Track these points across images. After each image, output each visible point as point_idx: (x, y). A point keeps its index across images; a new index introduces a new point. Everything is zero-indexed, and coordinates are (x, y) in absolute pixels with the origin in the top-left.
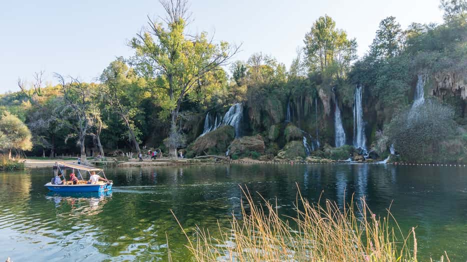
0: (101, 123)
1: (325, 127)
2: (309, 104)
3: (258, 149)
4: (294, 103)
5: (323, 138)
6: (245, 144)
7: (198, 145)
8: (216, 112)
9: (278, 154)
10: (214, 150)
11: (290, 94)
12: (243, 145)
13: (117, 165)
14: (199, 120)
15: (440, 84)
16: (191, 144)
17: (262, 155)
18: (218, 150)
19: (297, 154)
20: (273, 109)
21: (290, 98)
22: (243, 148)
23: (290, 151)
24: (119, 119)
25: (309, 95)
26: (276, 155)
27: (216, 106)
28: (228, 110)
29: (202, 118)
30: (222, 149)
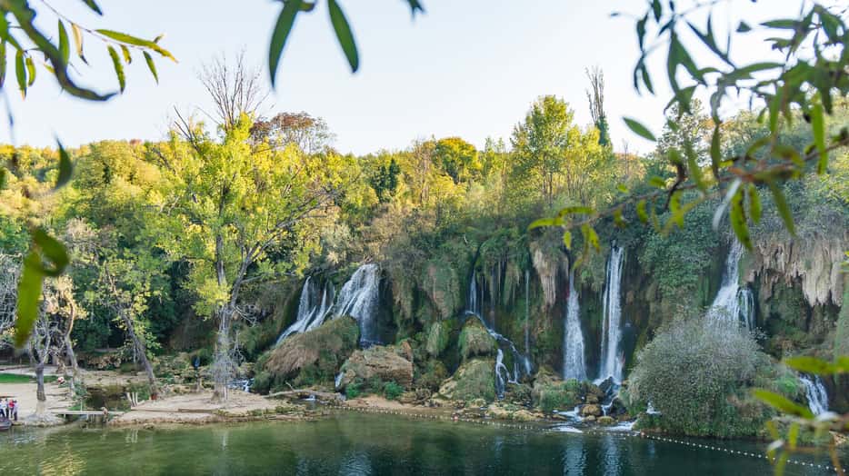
0: (75, 306)
1: (544, 330)
2: (515, 279)
3: (399, 378)
4: (483, 275)
5: (541, 352)
6: (374, 366)
7: (279, 361)
8: (325, 281)
9: (441, 390)
10: (312, 372)
11: (478, 253)
12: (369, 367)
13: (108, 423)
14: (287, 293)
15: (767, 260)
16: (267, 353)
17: (407, 390)
18: (320, 373)
19: (478, 393)
20: (439, 288)
21: (477, 264)
22: (369, 373)
23: (465, 383)
24: (112, 317)
25: (513, 261)
26: (436, 389)
27: (324, 266)
28: (348, 279)
29: (294, 289)
30: (329, 371)
